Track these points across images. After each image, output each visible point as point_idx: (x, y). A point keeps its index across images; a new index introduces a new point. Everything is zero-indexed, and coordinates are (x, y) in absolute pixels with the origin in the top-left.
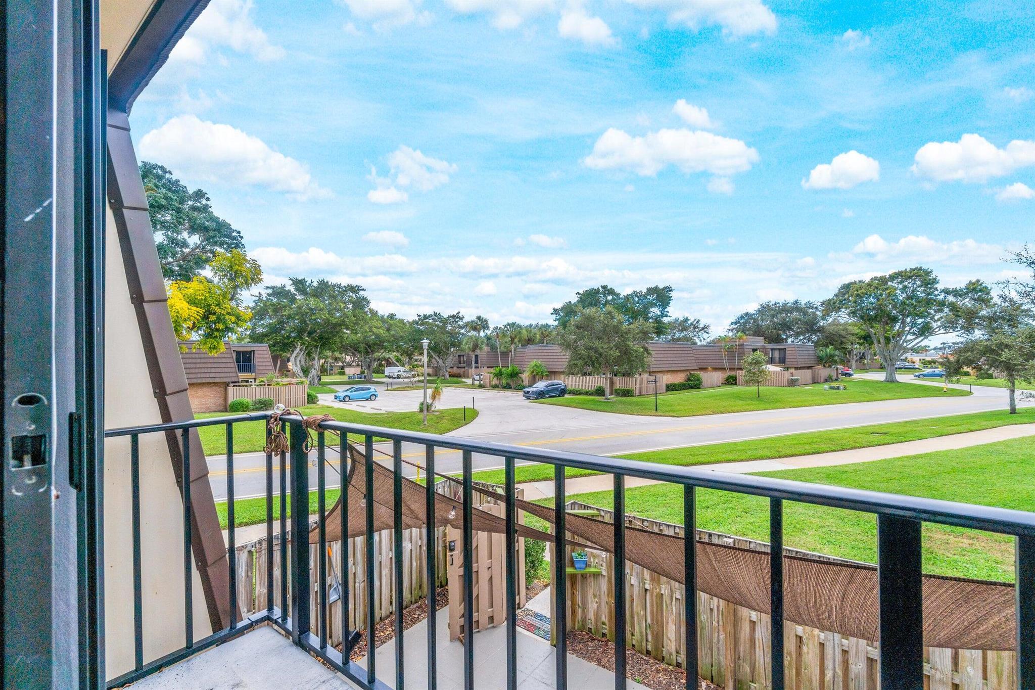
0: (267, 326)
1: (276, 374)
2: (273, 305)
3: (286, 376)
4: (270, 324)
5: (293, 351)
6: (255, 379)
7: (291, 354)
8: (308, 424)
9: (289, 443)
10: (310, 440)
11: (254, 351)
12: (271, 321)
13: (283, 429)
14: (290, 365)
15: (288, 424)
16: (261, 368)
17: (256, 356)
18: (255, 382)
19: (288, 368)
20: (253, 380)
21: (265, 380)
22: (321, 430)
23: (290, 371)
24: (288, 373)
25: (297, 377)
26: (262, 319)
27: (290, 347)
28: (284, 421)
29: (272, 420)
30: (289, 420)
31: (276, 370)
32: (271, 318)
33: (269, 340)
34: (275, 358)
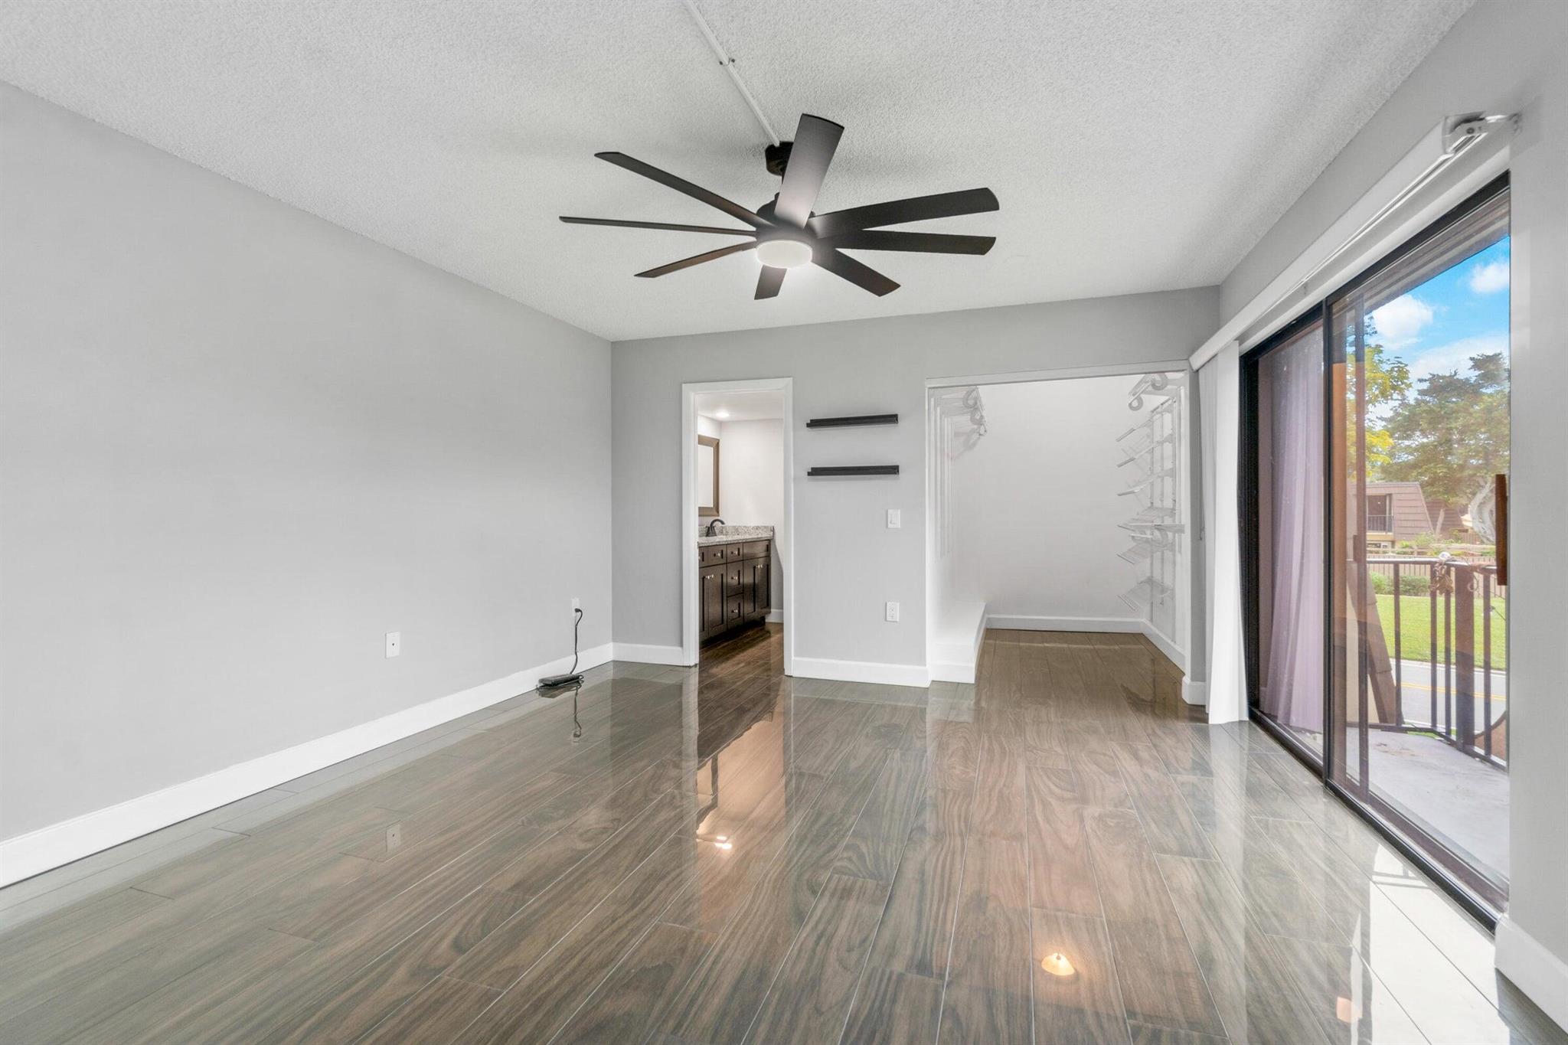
0: (1416, 450)
1: (1437, 535)
2: (1430, 411)
3: (1458, 539)
4: (1423, 446)
5: (1474, 494)
6: (1393, 543)
7: (1470, 500)
8: (1473, 568)
9: (1453, 585)
10: (1475, 581)
11: (1390, 495)
12: (1425, 440)
13: (1448, 572)
14: (1468, 520)
15: (1453, 569)
16: (1404, 524)
17: (1395, 503)
18: (1393, 547)
19: (1463, 526)
20: (1389, 544)
21: (1413, 544)
22: (1487, 574)
23: (1466, 531)
24: (1463, 534)
25: (1482, 542)
26: (1408, 437)
27: (1469, 486)
28: (1449, 566)
29: (1437, 565)
30: (1453, 565)
31: (1435, 529)
32: (1424, 434)
33: (1421, 474)
34: (1433, 507)
